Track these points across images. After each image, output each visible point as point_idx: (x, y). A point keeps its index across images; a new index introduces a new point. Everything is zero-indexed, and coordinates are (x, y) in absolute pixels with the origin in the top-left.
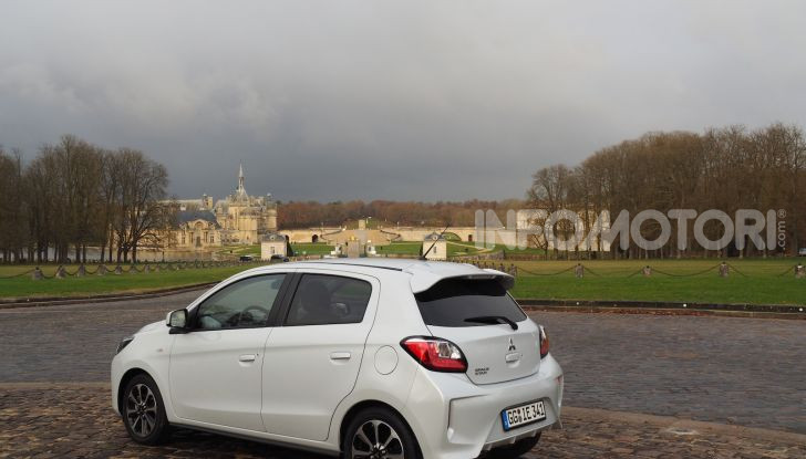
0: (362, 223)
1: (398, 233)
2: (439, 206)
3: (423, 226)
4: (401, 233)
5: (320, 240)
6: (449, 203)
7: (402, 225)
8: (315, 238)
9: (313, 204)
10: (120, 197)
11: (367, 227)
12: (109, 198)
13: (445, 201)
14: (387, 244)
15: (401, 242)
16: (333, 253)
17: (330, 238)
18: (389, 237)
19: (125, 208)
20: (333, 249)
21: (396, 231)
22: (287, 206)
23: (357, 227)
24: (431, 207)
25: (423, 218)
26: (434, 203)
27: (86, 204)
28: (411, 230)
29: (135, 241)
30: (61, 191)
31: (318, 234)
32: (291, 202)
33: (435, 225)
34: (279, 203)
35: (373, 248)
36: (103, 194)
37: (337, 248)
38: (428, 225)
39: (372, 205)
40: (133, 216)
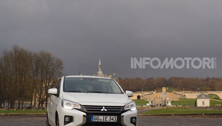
0: (164, 89)
1: (184, 94)
2: (207, 79)
3: (199, 91)
4: (185, 94)
5: (141, 98)
6: (213, 78)
7: (186, 90)
8: (139, 97)
9: (138, 79)
10: (40, 76)
11: (167, 91)
12: (34, 76)
13: (211, 77)
14: (178, 100)
15: (185, 99)
16: (148, 104)
17: (147, 97)
18: (178, 96)
19: (42, 81)
20: (148, 102)
21: (182, 93)
22: (125, 80)
23: (161, 91)
24: (203, 80)
25: (199, 87)
26: (205, 78)
27: (23, 79)
28: (191, 93)
29: (47, 98)
30: (11, 73)
31: (141, 95)
32: (126, 78)
33: (205, 90)
34: (120, 79)
35: (169, 102)
36: (32, 74)
37: (150, 102)
38: (201, 90)
39: (170, 79)
40: (46, 86)
